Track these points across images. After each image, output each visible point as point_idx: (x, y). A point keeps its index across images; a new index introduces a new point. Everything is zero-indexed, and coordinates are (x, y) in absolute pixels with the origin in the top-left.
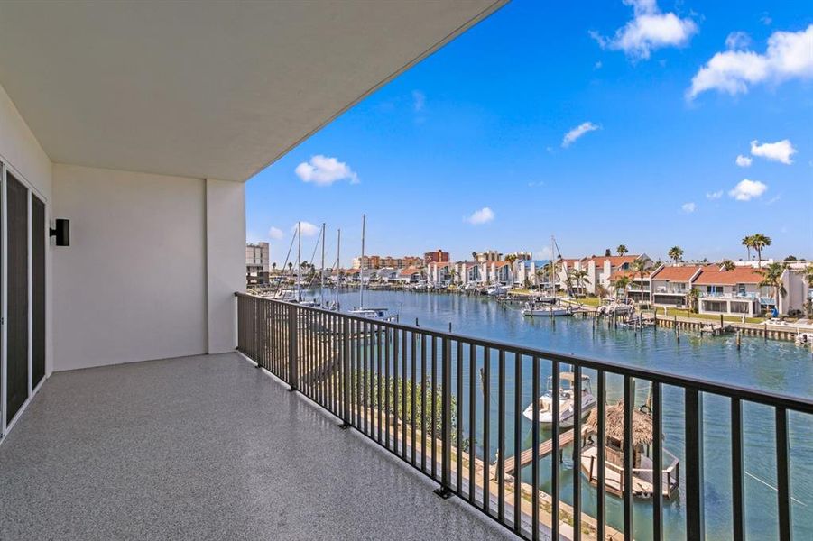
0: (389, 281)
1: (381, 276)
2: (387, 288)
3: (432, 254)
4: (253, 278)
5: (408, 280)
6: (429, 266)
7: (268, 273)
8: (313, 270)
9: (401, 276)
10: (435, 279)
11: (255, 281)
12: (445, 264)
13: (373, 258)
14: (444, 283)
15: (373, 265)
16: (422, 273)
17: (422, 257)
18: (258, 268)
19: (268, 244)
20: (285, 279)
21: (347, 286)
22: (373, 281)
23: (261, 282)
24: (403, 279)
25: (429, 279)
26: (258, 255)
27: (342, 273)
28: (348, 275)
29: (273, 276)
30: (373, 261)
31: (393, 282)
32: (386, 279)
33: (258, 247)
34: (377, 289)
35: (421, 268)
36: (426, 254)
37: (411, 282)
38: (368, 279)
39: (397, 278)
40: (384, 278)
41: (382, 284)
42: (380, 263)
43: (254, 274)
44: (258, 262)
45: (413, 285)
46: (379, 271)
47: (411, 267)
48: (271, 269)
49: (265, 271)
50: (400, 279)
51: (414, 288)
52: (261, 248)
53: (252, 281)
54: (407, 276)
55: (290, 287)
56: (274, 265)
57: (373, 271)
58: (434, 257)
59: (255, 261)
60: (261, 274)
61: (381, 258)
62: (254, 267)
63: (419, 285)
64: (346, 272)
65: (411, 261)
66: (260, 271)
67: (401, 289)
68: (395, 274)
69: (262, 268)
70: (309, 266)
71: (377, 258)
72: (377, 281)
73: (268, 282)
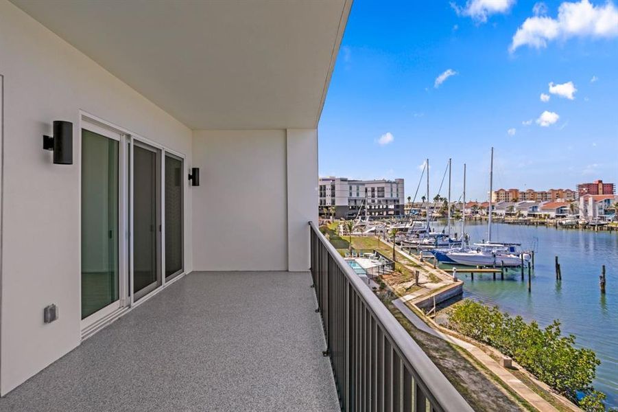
0: (529, 215)
1: (519, 210)
2: (526, 223)
3: (588, 185)
4: (391, 210)
5: (553, 214)
6: (582, 199)
7: (403, 206)
8: (446, 203)
9: (543, 209)
10: (590, 213)
11: (392, 213)
12: (607, 196)
13: (511, 191)
14: (602, 218)
15: (511, 198)
16: (572, 206)
17: (574, 189)
18: (395, 201)
19: (403, 180)
20: (420, 211)
21: (481, 219)
22: (510, 215)
23: (397, 213)
24: (546, 213)
25: (581, 214)
26: (395, 190)
27: (475, 206)
28: (482, 208)
29: (408, 208)
30: (510, 194)
31: (534, 216)
32: (525, 213)
33: (394, 183)
34: (514, 223)
35: (571, 201)
36: (580, 186)
37: (557, 216)
38: (504, 212)
39: (539, 212)
40: (522, 212)
41: (521, 218)
42: (520, 196)
43: (392, 207)
44: (395, 196)
45: (560, 220)
46: (517, 205)
47: (559, 200)
48: (406, 202)
49: (400, 203)
50: (543, 213)
51: (561, 224)
52: (398, 184)
53: (389, 213)
54: (552, 210)
55: (423, 218)
56: (409, 198)
57: (510, 204)
58: (591, 189)
59: (392, 195)
60: (397, 207)
61: (521, 190)
62: (391, 201)
63: (569, 220)
64: (480, 205)
65: (558, 194)
66: (397, 204)
67: (543, 224)
68: (536, 207)
69: (398, 201)
70: (441, 199)
71: (516, 191)
72: (514, 214)
73: (403, 213)
